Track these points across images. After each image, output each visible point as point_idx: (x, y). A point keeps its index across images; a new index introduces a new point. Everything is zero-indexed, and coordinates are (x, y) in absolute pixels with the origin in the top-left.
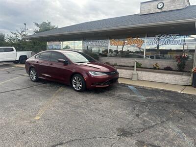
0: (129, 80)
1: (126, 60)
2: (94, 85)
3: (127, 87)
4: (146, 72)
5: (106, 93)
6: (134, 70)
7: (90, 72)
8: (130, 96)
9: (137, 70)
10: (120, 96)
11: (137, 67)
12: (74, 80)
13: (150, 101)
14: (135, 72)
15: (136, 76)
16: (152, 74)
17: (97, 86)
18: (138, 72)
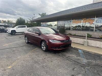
0: (82, 45)
1: (82, 32)
2: (52, 48)
3: (78, 50)
4: (94, 41)
5: (60, 54)
6: (85, 39)
7: (50, 40)
8: (76, 58)
9: (87, 39)
10: (69, 57)
11: (87, 37)
12: (42, 44)
13: (89, 64)
14: (86, 40)
15: (86, 43)
16: (98, 42)
17: (54, 49)
18: (88, 40)
